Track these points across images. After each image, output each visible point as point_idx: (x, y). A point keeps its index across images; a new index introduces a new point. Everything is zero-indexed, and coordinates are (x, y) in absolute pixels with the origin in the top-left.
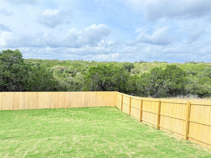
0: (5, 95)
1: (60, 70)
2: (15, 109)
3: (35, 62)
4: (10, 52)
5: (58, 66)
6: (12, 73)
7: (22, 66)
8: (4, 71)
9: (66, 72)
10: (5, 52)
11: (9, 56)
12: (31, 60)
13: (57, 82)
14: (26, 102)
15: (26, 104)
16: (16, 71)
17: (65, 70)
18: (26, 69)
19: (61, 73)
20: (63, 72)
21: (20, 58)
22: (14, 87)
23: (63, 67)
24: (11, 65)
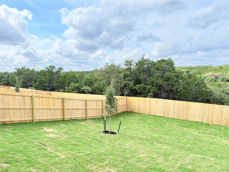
0: (157, 102)
1: (213, 77)
2: (166, 116)
3: (184, 70)
4: (163, 61)
5: (211, 73)
6: (164, 81)
7: (173, 74)
8: (157, 80)
9: (223, 80)
10: (159, 62)
11: (162, 65)
12: (180, 67)
13: (211, 92)
14: (176, 110)
15: (176, 113)
16: (168, 79)
17: (220, 78)
18: (178, 77)
19: (215, 81)
20: (217, 80)
21: (172, 66)
22: (164, 95)
23: (217, 74)
24: (164, 73)
